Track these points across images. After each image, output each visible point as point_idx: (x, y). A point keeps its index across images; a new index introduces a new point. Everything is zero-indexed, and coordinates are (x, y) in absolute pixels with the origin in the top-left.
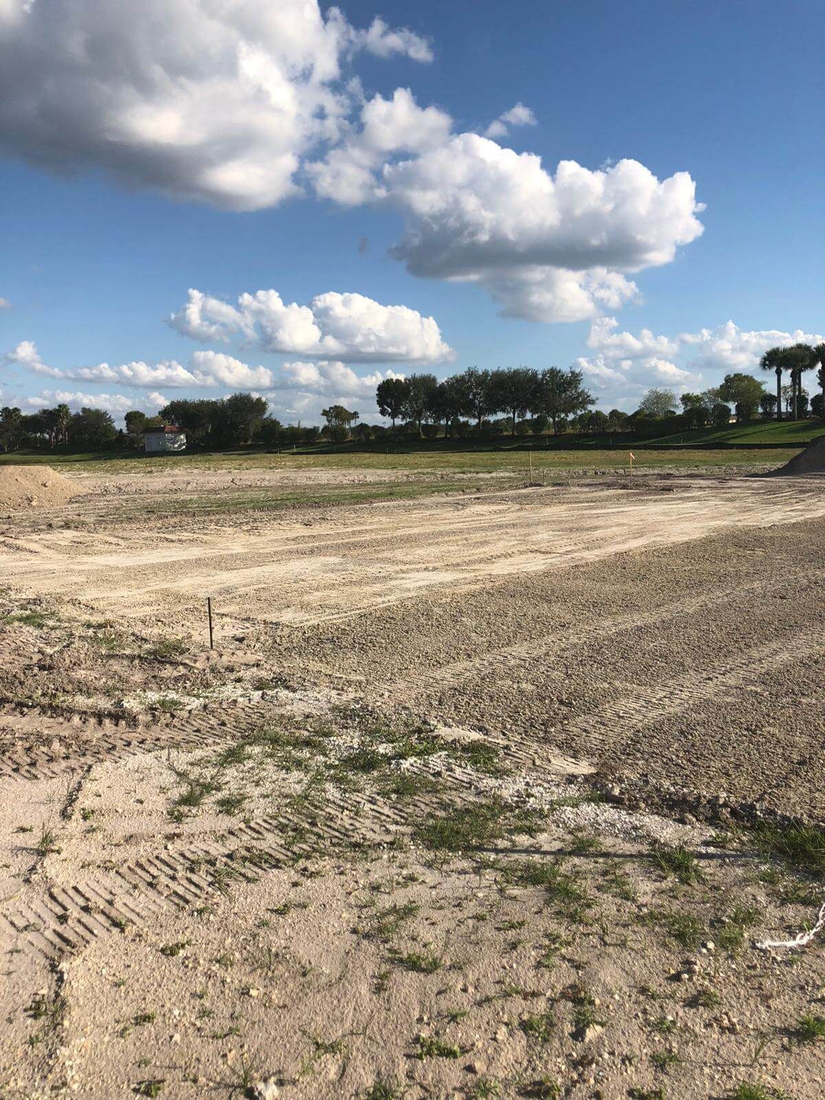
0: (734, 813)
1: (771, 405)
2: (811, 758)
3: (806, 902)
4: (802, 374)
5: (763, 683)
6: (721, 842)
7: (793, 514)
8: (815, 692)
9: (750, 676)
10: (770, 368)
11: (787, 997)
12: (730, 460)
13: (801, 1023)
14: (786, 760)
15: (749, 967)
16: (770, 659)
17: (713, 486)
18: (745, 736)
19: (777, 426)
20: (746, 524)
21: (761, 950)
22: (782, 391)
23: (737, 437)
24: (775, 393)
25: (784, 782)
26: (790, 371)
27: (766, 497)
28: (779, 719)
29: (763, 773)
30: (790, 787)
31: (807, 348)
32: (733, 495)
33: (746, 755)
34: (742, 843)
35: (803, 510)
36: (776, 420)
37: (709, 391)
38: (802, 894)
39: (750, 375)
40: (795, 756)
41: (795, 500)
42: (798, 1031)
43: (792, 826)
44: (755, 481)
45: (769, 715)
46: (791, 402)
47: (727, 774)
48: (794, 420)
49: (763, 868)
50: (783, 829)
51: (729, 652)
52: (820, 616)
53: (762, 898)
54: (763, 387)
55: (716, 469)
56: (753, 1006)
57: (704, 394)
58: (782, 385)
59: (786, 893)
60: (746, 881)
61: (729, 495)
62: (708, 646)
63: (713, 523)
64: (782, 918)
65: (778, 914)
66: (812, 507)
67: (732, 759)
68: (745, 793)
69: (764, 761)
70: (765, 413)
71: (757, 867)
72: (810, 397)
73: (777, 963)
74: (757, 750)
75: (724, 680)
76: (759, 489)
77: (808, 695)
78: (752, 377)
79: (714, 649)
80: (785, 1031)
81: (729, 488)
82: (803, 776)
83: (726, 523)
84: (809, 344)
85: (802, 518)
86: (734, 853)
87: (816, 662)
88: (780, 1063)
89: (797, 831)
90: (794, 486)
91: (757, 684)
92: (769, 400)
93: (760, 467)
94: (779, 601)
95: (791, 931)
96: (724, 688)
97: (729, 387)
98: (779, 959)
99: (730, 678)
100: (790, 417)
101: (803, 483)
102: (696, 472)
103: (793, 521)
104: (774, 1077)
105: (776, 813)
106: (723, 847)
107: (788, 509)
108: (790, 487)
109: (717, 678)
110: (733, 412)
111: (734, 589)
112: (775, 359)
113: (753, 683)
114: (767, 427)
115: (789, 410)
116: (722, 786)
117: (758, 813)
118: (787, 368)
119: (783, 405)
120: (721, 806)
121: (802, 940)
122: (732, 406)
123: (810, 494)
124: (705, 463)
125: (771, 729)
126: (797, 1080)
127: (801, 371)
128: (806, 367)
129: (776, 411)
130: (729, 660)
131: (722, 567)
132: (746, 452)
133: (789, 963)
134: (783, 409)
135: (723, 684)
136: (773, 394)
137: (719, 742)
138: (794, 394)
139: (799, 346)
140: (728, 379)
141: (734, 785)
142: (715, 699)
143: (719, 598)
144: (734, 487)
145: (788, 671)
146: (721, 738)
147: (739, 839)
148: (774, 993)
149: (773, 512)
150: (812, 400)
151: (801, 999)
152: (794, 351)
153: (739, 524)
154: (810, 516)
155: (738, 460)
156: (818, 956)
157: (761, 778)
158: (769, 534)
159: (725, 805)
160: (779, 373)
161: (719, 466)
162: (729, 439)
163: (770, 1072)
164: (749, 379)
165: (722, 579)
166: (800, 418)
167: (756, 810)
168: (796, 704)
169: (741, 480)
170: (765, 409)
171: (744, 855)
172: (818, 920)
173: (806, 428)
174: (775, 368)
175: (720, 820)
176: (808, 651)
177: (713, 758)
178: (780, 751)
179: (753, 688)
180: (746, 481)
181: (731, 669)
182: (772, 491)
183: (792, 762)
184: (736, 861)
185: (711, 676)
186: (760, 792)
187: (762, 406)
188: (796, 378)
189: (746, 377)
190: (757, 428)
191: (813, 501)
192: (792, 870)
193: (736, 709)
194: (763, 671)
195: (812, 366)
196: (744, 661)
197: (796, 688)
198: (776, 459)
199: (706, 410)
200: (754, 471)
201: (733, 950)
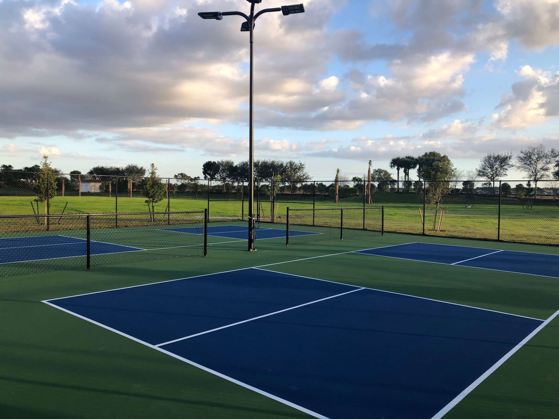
1: (395, 184)
10: (394, 167)
22: (400, 178)
31: (412, 158)
46: (404, 183)
54: (391, 176)
70: (392, 188)
72: (413, 182)
92: (393, 182)
100: (403, 191)
112: (397, 163)
115: (403, 187)
118: (403, 167)
119: (400, 185)
122: (376, 184)
127: (409, 169)
128: (411, 167)
129: (397, 187)
136: (396, 179)
138: (406, 180)
139: (409, 157)
140: (376, 171)
152: (406, 159)
174: (397, 167)
187: (390, 185)
188: (406, 172)
189: (384, 171)
195: (414, 167)
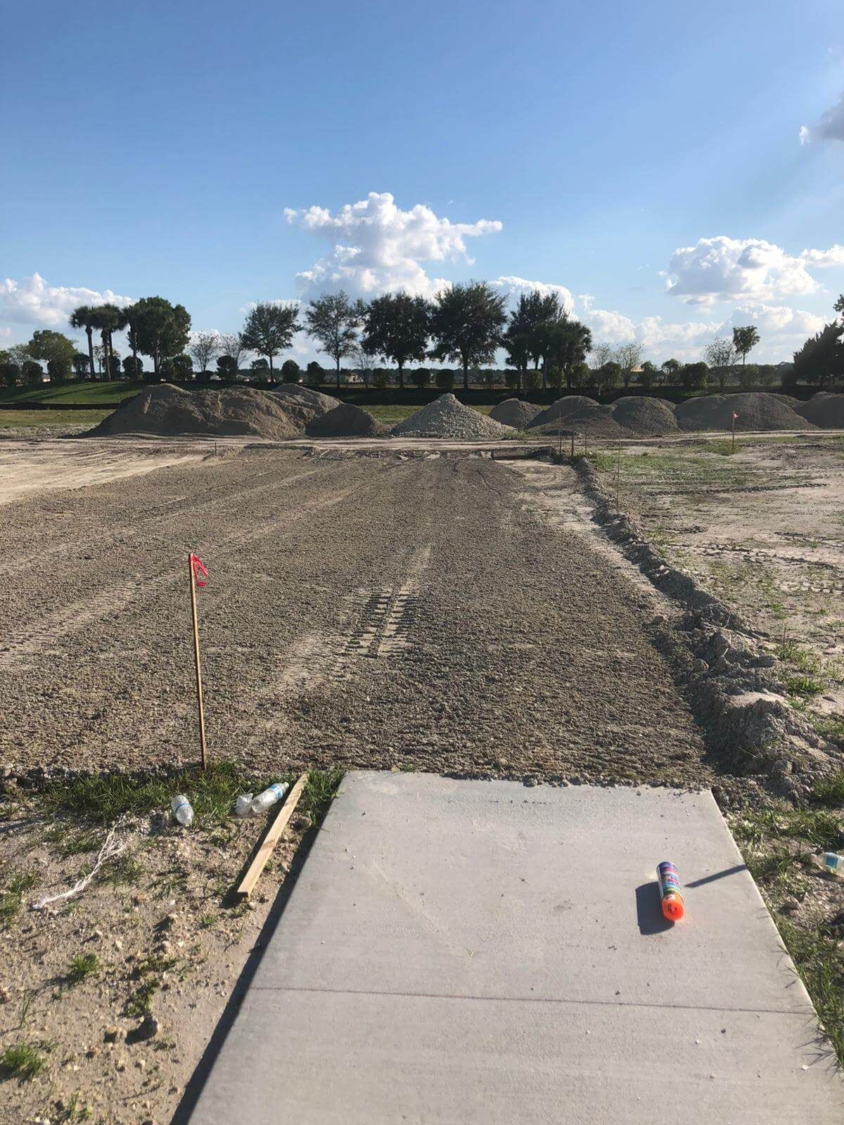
0: (21, 782)
1: (84, 364)
2: (105, 711)
3: (86, 850)
4: (112, 334)
5: (63, 645)
6: (4, 815)
7: (104, 474)
8: (113, 646)
9: (50, 641)
10: (80, 326)
11: (61, 946)
12: (43, 421)
13: (72, 967)
14: (81, 718)
15: (24, 932)
16: (71, 621)
17: (24, 448)
18: (41, 701)
19: (91, 386)
20: (55, 486)
21: (39, 910)
22: (94, 351)
23: (52, 397)
24: (87, 353)
25: (78, 739)
26: (100, 331)
27: (78, 458)
28: (76, 679)
29: (57, 735)
30: (83, 743)
31: (116, 309)
32: (45, 457)
33: (42, 721)
34: (28, 810)
35: (115, 470)
36: (89, 380)
37: (17, 347)
38: (84, 843)
39: (60, 332)
40: (90, 712)
41: (107, 461)
42: (69, 976)
43: (78, 780)
44: (68, 442)
45: (66, 677)
46: (104, 362)
47: (20, 744)
48: (108, 381)
49: (47, 829)
50: (71, 785)
51: (29, 619)
52: (123, 572)
53: (44, 860)
54: (75, 346)
55: (28, 430)
56: (25, 968)
57: (12, 349)
58: (93, 345)
59: (69, 847)
60: (29, 847)
61: (41, 458)
62: (7, 615)
63: (22, 487)
64: (63, 872)
65: (59, 868)
66: (123, 467)
67: (27, 728)
68: (38, 759)
69: (59, 723)
70: (79, 373)
71: (42, 829)
72: (122, 358)
73: (54, 917)
74: (53, 713)
75: (22, 649)
76: (71, 450)
77: (106, 651)
78: (62, 335)
79: (12, 618)
80: (58, 981)
81: (40, 450)
82: (96, 730)
83: (36, 486)
84: (116, 305)
85: (113, 478)
86: (19, 822)
87: (116, 617)
88: (49, 1013)
89: (83, 783)
90: (107, 447)
91: (56, 648)
92: (82, 359)
93: (73, 428)
94: (84, 561)
95: (69, 882)
96: (21, 657)
97: (39, 344)
98: (56, 912)
99: (28, 646)
100: (104, 378)
101: (115, 444)
102: (5, 434)
103: (104, 481)
104: (42, 1029)
105: (63, 772)
106: (8, 819)
107: (99, 470)
108: (102, 447)
109: (14, 647)
110: (45, 370)
111: (38, 554)
112: (83, 317)
113: (52, 647)
114: (81, 387)
115: (103, 371)
116: (14, 757)
117: (46, 776)
118: (97, 327)
119: (96, 365)
120: (7, 778)
121: (80, 886)
122: (43, 364)
123: (122, 454)
124: (16, 423)
125: (68, 690)
126: (65, 1023)
127: (111, 331)
128: (116, 328)
129: (89, 371)
130: (29, 627)
131: (26, 532)
132: (59, 413)
133: (65, 913)
134: (97, 371)
135: (21, 653)
136: (85, 353)
137: (13, 712)
138: (106, 354)
139: (108, 307)
140: (37, 335)
141: (27, 753)
142: (11, 669)
143: (21, 564)
144: (47, 449)
145: (88, 630)
146: (16, 709)
147: (25, 806)
148: (49, 948)
149: (84, 473)
150: (123, 361)
151: (75, 943)
152: (102, 311)
153: (49, 487)
154: (121, 476)
155: (51, 421)
156: (94, 897)
157: (55, 740)
158: (80, 495)
159: (12, 776)
160: (89, 332)
161: (31, 427)
162: (43, 399)
163: (39, 1027)
164: (60, 337)
165: (26, 545)
166: (113, 379)
167: (44, 773)
168: (94, 661)
169: (54, 442)
170: (78, 368)
171: (30, 822)
172: (97, 863)
173: (120, 390)
174: (85, 327)
175: (6, 793)
176: (108, 608)
177: (5, 731)
178: (76, 710)
179: (52, 652)
180: (59, 442)
181: (30, 636)
182: (84, 453)
183: (87, 718)
184: (20, 830)
185: (8, 647)
186: (53, 755)
187: (75, 365)
188: (106, 338)
189: (56, 334)
190: (71, 388)
191: (124, 461)
192: (76, 823)
193: (33, 676)
194: (63, 633)
195: (121, 327)
196: (43, 627)
197: (95, 645)
198: (90, 419)
199: (15, 367)
200: (68, 431)
201: (9, 919)
